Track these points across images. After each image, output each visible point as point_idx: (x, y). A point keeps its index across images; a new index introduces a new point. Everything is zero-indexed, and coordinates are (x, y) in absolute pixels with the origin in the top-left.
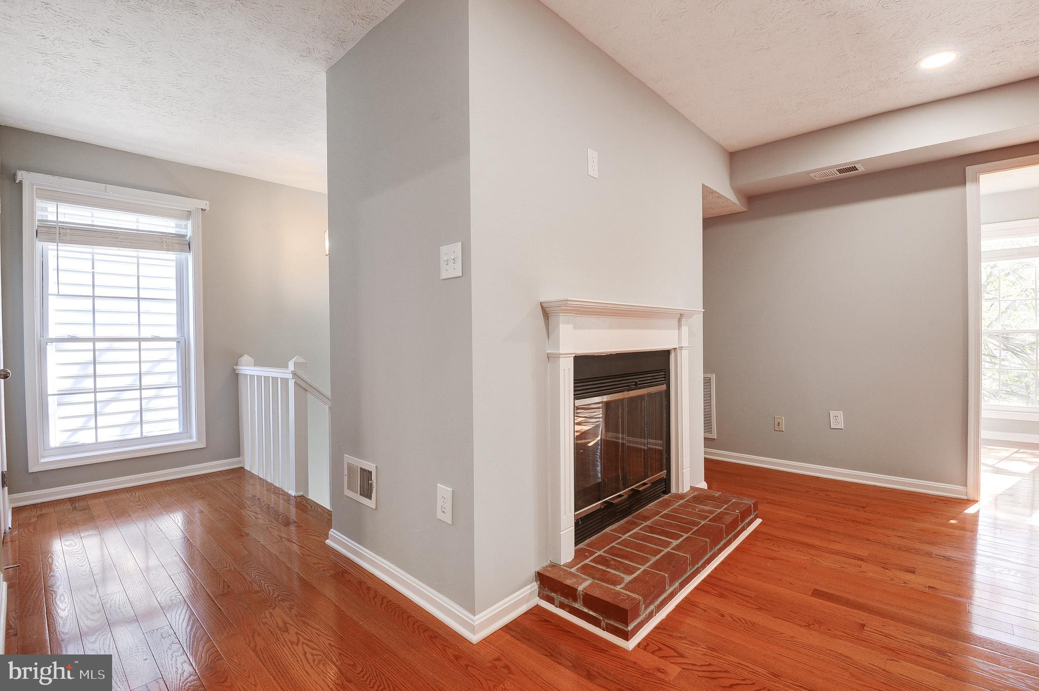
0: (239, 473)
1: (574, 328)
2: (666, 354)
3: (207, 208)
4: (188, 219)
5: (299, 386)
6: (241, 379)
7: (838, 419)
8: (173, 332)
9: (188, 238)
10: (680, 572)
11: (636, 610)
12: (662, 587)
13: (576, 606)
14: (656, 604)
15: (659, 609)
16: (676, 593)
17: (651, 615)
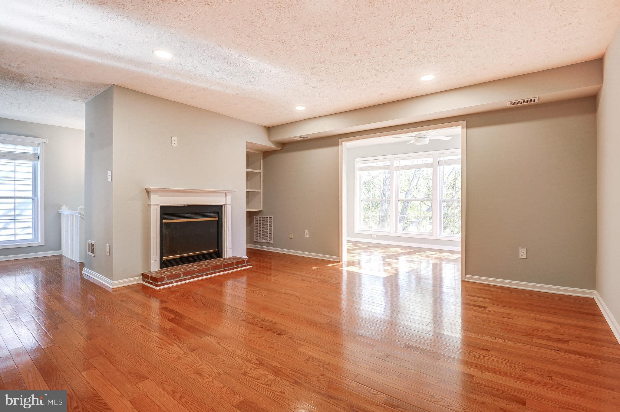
0: (61, 256)
1: (159, 196)
2: (221, 206)
3: (47, 142)
4: (38, 146)
5: (82, 217)
6: (62, 216)
7: (307, 233)
9: (38, 155)
10: (190, 274)
11: (162, 279)
12: (178, 276)
13: (149, 281)
14: (174, 280)
15: (176, 282)
16: (187, 279)
17: (171, 283)
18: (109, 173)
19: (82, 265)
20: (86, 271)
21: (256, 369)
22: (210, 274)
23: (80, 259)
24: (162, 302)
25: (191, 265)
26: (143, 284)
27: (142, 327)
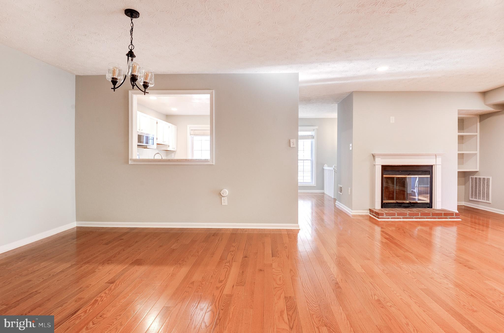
0: (324, 193)
1: (381, 159)
2: (431, 166)
4: (314, 131)
5: (335, 171)
6: (324, 170)
8: (310, 159)
9: (313, 136)
10: (404, 215)
11: (382, 214)
12: (394, 214)
13: (374, 214)
14: (391, 217)
15: (392, 218)
16: (400, 218)
17: (389, 218)
18: (351, 145)
19: (335, 200)
20: (337, 203)
21: (441, 278)
22: (419, 218)
23: (334, 196)
24: (382, 228)
25: (404, 209)
26: (370, 216)
27: (368, 237)
